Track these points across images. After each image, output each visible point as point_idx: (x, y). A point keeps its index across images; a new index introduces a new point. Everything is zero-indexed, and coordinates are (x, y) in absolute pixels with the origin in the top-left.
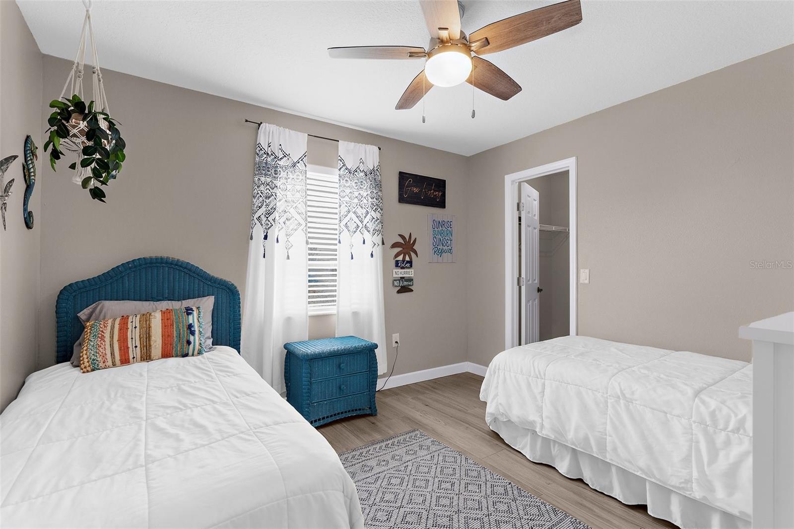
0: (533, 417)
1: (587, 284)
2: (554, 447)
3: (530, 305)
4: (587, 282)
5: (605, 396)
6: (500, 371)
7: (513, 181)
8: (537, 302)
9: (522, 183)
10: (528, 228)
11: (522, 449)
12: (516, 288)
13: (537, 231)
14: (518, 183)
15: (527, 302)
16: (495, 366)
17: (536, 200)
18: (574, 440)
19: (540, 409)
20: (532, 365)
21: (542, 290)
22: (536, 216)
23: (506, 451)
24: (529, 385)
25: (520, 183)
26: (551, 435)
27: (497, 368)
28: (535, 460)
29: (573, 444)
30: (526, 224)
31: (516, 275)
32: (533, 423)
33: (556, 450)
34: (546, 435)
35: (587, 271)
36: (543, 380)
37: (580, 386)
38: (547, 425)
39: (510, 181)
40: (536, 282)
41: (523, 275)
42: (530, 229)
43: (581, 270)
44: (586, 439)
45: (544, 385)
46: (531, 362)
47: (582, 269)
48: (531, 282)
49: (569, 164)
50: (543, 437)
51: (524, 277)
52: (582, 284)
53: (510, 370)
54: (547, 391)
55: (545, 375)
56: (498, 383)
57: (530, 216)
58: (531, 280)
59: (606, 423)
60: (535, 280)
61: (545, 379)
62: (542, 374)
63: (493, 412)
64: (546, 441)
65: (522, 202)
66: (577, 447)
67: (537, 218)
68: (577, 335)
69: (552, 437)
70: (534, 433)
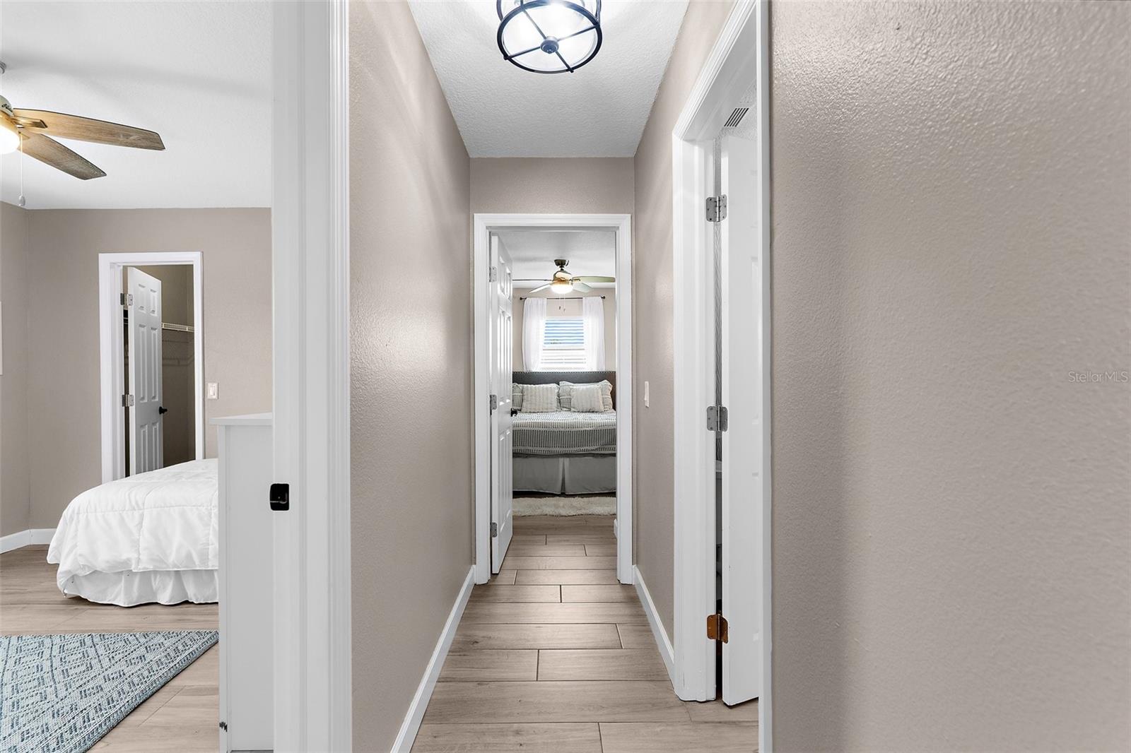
0: (127, 553)
1: (215, 399)
2: (155, 579)
3: (144, 432)
4: (215, 397)
5: (209, 508)
6: (81, 516)
7: (113, 265)
8: (158, 426)
9: (129, 268)
10: (142, 329)
11: (114, 600)
12: (120, 410)
13: (157, 334)
14: (122, 268)
15: (140, 426)
16: (73, 511)
17: (155, 292)
18: (176, 562)
19: (135, 544)
20: (127, 497)
21: (166, 410)
22: (156, 312)
23: (90, 610)
24: (122, 520)
25: (125, 269)
26: (148, 566)
27: (76, 512)
28: (132, 603)
29: (175, 566)
30: (135, 323)
31: (120, 391)
32: (127, 562)
33: (157, 583)
34: (144, 568)
35: (215, 385)
36: (141, 512)
37: (183, 506)
38: (144, 557)
39: (108, 265)
40: (157, 399)
41: (132, 391)
42: (145, 330)
43: (209, 384)
44: (189, 556)
45: (142, 516)
46: (127, 494)
47: (210, 382)
48: (146, 401)
49: (192, 257)
50: (141, 572)
51: (134, 394)
52: (210, 400)
53: (96, 510)
54: (146, 523)
55: (144, 504)
56: (77, 530)
57: (145, 312)
58: (146, 398)
59: (209, 534)
60: (154, 397)
61: (144, 509)
62: (140, 503)
63: (70, 569)
64: (146, 575)
65: (129, 293)
66: (179, 567)
67: (157, 314)
68: (205, 458)
69: (151, 568)
70: (130, 573)
